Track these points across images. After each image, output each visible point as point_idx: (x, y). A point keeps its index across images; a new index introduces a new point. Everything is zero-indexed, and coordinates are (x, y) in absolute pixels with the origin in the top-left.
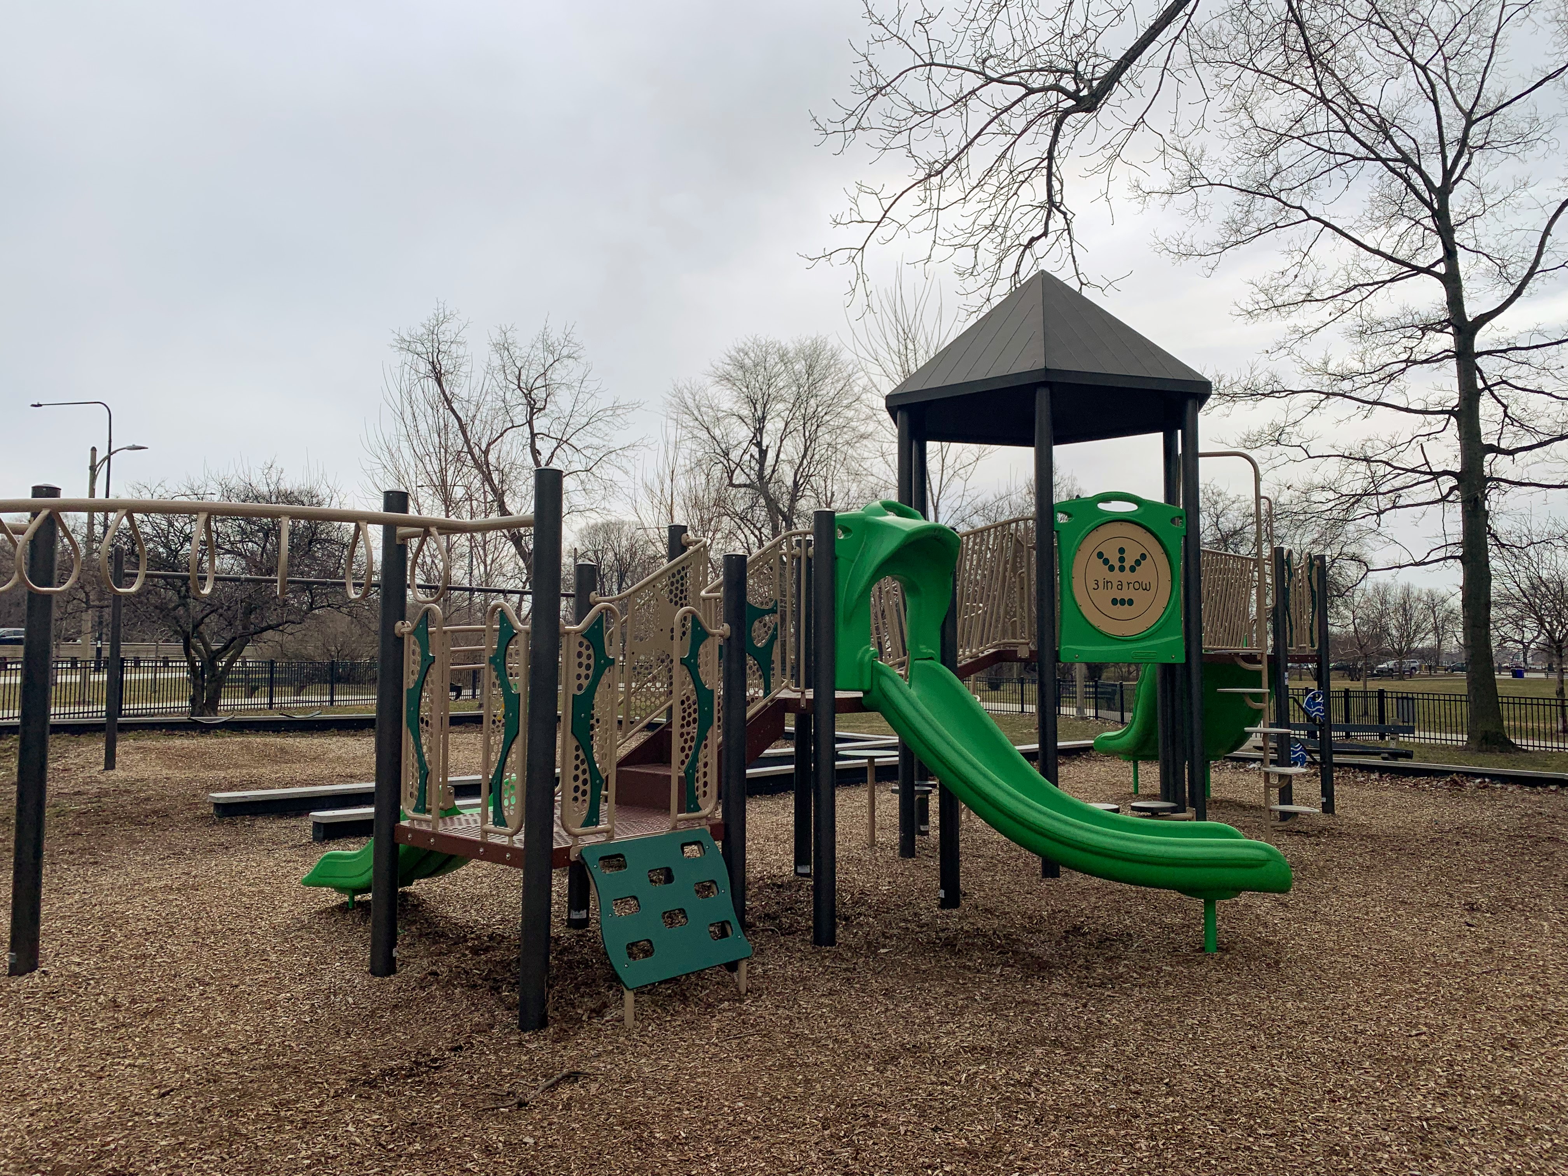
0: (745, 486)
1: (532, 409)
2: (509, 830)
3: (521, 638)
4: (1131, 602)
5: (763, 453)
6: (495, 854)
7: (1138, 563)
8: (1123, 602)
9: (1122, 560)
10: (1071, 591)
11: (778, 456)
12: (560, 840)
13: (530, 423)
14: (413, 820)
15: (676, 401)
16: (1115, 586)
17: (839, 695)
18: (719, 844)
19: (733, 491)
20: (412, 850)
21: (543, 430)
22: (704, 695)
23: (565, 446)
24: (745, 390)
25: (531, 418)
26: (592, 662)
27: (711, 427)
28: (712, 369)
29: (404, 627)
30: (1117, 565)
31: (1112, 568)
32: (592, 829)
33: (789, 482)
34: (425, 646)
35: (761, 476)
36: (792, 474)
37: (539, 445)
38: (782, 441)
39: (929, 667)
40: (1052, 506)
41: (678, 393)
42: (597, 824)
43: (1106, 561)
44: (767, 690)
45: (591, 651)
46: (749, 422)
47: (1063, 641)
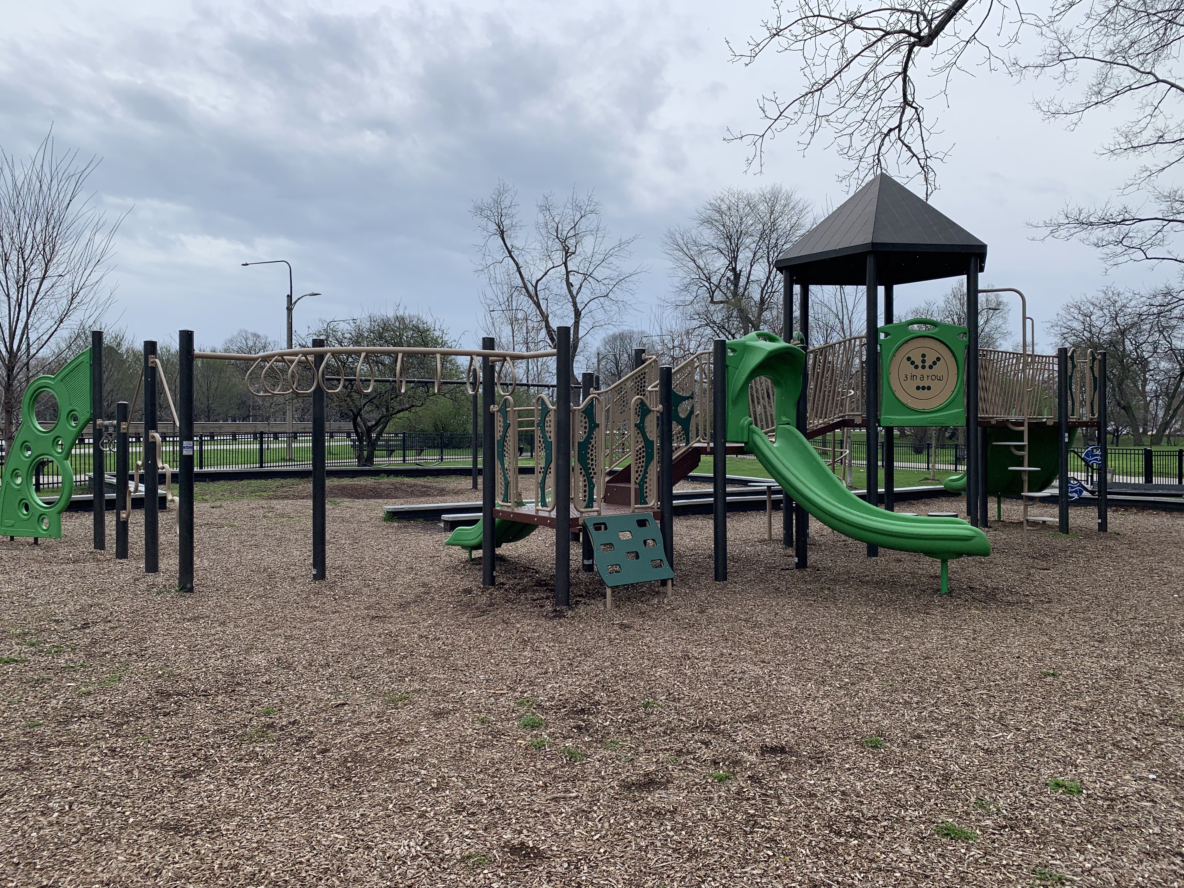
0: (721, 302)
1: (566, 253)
2: (549, 509)
3: (552, 413)
4: (929, 388)
5: (737, 276)
6: (544, 521)
7: (934, 363)
8: (923, 388)
9: (924, 361)
10: (889, 383)
11: (748, 278)
12: (574, 513)
13: (565, 264)
14: (502, 506)
15: (669, 241)
16: (918, 379)
17: (728, 445)
18: (658, 522)
19: (712, 308)
20: (504, 522)
21: (575, 269)
22: (649, 444)
23: (590, 279)
24: (722, 228)
25: (566, 260)
26: (587, 425)
27: (696, 258)
28: (697, 215)
29: (494, 408)
30: (920, 364)
31: (916, 367)
32: (590, 509)
33: (757, 297)
34: (505, 417)
35: (735, 294)
36: (759, 291)
37: (572, 279)
38: (752, 266)
39: (788, 430)
40: (877, 329)
41: (672, 236)
42: (592, 507)
43: (913, 363)
44: (687, 443)
45: (587, 420)
46: (727, 253)
47: (883, 412)
